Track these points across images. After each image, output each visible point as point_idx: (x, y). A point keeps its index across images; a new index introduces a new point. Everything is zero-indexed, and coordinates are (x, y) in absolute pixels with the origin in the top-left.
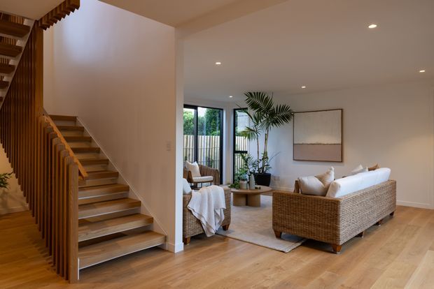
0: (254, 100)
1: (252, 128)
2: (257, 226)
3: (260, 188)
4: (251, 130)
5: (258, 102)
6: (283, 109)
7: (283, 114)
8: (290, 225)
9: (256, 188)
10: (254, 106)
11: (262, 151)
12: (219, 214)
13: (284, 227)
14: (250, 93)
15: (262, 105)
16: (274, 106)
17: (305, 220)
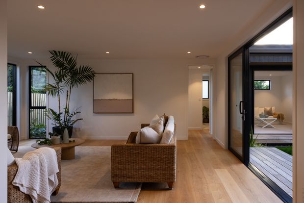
0: (59, 58)
1: (54, 85)
2: (87, 180)
3: (74, 141)
4: (53, 87)
5: (63, 61)
6: (86, 69)
7: (86, 74)
8: (130, 174)
9: (70, 141)
10: (58, 64)
11: (63, 106)
12: (53, 180)
13: (124, 177)
14: (55, 52)
15: (66, 64)
16: (78, 66)
17: (145, 167)
